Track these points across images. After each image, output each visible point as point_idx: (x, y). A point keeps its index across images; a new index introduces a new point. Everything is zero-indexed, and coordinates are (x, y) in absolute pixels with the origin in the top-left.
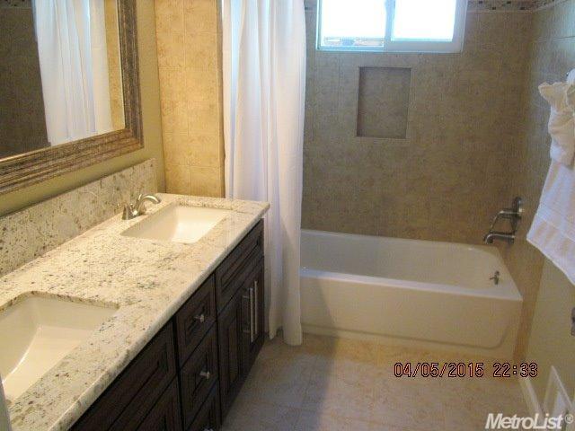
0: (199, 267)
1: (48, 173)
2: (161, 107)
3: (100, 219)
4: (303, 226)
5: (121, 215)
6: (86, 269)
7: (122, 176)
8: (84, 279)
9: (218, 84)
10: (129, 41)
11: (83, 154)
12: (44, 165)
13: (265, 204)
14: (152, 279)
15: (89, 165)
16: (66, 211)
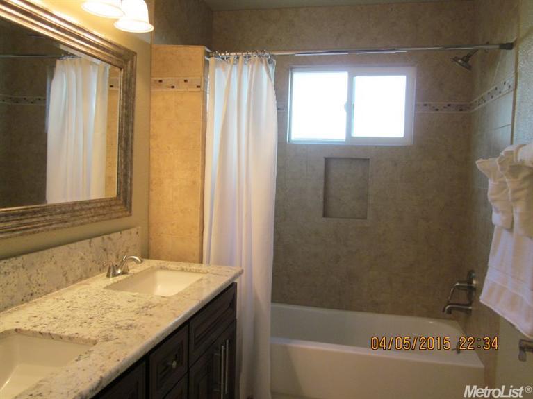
0: (174, 314)
1: (44, 226)
2: (149, 183)
3: (86, 275)
4: (273, 301)
5: (105, 274)
6: (70, 313)
7: (109, 238)
8: (65, 321)
9: (201, 163)
10: (127, 123)
11: (78, 213)
12: (43, 219)
13: (237, 270)
14: (130, 322)
15: (82, 224)
16: (55, 263)
